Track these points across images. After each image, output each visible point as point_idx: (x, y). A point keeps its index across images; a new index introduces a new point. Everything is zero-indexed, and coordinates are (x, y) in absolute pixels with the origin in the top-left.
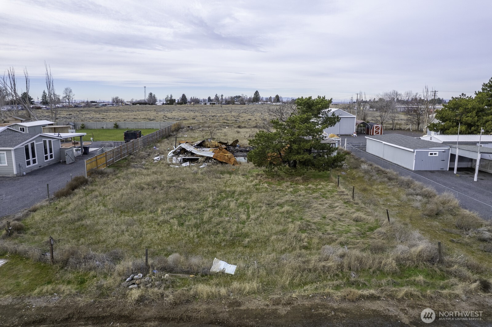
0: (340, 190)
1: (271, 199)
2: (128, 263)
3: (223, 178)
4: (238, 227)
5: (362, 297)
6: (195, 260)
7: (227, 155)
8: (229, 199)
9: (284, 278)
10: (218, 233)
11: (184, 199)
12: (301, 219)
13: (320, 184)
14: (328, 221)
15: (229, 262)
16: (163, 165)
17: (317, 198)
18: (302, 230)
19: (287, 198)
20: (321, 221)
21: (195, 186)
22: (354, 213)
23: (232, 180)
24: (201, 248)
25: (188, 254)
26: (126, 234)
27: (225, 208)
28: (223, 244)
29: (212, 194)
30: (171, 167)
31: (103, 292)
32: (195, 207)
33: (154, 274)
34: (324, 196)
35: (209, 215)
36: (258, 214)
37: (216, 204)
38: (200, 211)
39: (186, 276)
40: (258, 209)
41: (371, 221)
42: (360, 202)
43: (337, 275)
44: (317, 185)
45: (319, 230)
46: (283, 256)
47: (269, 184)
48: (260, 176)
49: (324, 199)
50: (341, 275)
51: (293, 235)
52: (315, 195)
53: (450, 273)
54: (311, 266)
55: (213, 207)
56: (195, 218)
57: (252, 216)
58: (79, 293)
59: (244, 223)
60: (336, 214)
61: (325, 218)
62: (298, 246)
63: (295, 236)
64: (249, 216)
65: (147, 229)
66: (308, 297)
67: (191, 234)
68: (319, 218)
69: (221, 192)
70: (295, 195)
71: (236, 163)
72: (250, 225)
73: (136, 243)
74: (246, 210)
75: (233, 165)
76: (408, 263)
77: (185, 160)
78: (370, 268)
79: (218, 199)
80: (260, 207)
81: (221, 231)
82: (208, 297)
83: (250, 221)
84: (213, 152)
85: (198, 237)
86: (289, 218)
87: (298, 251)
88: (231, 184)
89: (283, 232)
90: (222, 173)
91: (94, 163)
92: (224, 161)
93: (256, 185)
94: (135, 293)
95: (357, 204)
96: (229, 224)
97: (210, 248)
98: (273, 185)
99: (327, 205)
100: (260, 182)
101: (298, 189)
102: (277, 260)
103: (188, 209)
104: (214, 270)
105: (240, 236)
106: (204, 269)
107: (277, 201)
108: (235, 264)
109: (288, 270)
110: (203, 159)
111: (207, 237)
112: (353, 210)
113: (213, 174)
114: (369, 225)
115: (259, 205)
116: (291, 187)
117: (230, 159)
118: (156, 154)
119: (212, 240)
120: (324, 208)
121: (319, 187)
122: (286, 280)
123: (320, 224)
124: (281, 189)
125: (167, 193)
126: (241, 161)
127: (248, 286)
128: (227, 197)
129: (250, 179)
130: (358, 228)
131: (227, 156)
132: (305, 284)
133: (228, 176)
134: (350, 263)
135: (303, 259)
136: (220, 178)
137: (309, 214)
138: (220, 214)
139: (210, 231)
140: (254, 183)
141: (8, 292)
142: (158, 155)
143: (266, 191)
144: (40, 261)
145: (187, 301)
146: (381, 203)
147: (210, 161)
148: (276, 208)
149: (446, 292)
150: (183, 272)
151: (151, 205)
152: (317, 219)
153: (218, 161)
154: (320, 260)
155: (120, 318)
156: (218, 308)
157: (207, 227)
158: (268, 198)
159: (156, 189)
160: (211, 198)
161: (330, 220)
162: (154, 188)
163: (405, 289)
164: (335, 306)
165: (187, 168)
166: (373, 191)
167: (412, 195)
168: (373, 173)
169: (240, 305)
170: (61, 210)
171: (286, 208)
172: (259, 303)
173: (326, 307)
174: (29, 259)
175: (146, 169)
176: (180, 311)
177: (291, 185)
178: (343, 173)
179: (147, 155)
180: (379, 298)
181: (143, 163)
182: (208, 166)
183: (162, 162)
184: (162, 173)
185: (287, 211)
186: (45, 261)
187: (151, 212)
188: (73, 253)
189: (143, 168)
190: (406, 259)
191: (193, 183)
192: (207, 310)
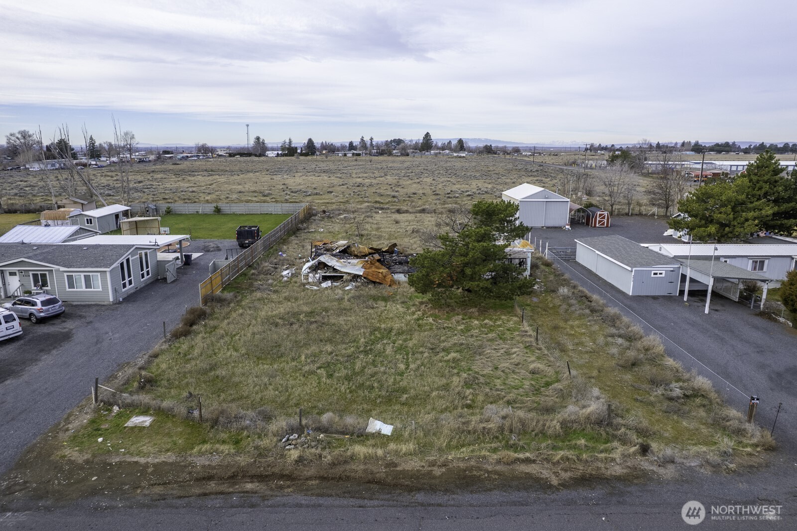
0: (523, 329)
1: (436, 342)
2: (280, 423)
3: (377, 307)
4: (395, 379)
5: (518, 459)
6: (350, 420)
7: (381, 271)
8: (385, 342)
9: (442, 439)
10: (373, 387)
11: (330, 341)
12: (469, 369)
13: (500, 319)
14: (499, 373)
15: (385, 421)
16: (296, 285)
17: (491, 340)
18: (467, 384)
19: (455, 339)
20: (492, 372)
21: (341, 320)
22: (533, 362)
23: (388, 311)
24: (355, 406)
25: (342, 412)
27: (380, 354)
28: (378, 401)
29: (364, 332)
30: (308, 289)
31: (261, 453)
32: (344, 351)
33: (309, 434)
34: (501, 337)
35: (361, 364)
36: (419, 362)
37: (369, 348)
38: (351, 358)
39: (342, 437)
40: (419, 356)
41: (550, 374)
42: (542, 347)
43: (497, 438)
44: (496, 320)
45: (487, 384)
46: (443, 416)
47: (436, 317)
48: (424, 305)
49: (501, 341)
50: (501, 437)
51: (457, 390)
52: (490, 335)
53: (615, 437)
54: (470, 428)
55: (366, 353)
56: (345, 368)
57: (412, 366)
58: (238, 453)
59: (401, 374)
60: (511, 363)
61: (497, 368)
62: (460, 404)
63: (458, 393)
64: (409, 366)
65: (291, 382)
66: (463, 459)
67: (343, 388)
68: (490, 369)
69: (375, 330)
70: (466, 335)
71: (393, 282)
72: (409, 378)
74: (405, 357)
75: (390, 286)
76: (576, 426)
77: (325, 278)
78: (533, 431)
79: (371, 340)
80: (422, 353)
81: (376, 385)
82: (365, 457)
83: (410, 372)
84: (362, 267)
85: (351, 392)
86: (455, 368)
87: (460, 410)
88: (387, 318)
89: (446, 387)
90: (375, 299)
91: (209, 286)
92: (378, 281)
93: (418, 320)
95: (540, 349)
96: (385, 377)
97: (365, 406)
98: (440, 319)
99: (502, 351)
100: (423, 314)
101: (472, 326)
102: (436, 420)
103: (337, 355)
104: (370, 431)
105: (397, 391)
106: (359, 429)
107: (443, 345)
108: (392, 424)
109: (446, 431)
110: (349, 278)
111: (360, 392)
112: (533, 358)
113: (364, 302)
114: (547, 379)
115: (421, 349)
116: (463, 323)
117: (385, 277)
118: (285, 267)
119: (366, 396)
120: (499, 354)
121: (499, 323)
122: (443, 442)
123: (489, 377)
124: (450, 325)
125: (307, 332)
126: (400, 279)
127: (404, 448)
128: (382, 338)
129: (412, 310)
130: (532, 382)
131: (382, 273)
132: (463, 446)
133: (383, 304)
134: (511, 425)
135: (463, 420)
136: (373, 308)
137: (479, 363)
138: (374, 363)
139: (363, 384)
140: (415, 316)
141: (168, 450)
142: (287, 269)
143: (431, 329)
144: (188, 419)
145: (346, 462)
146: (571, 347)
147: (359, 280)
148: (441, 355)
149: (603, 455)
150: (338, 432)
151: (291, 350)
152: (487, 371)
153: (369, 281)
154: (481, 421)
155: (282, 477)
156: (374, 469)
157: (360, 379)
158: (432, 340)
159: (294, 326)
160: (362, 340)
161: (503, 371)
162: (291, 324)
163: (562, 453)
164: (490, 468)
165: (329, 291)
166: (565, 329)
167: (612, 336)
168: (573, 301)
169: (396, 465)
170: (185, 355)
171: (453, 355)
172: (414, 464)
173: (479, 469)
174: (174, 416)
175: (276, 292)
176: (339, 470)
177: (463, 319)
178: (535, 300)
179: (273, 269)
180: (534, 461)
181: (270, 281)
182: (357, 287)
183: (294, 279)
184: (296, 299)
185: (454, 359)
186: (193, 420)
187: (293, 359)
188: (222, 412)
189: (270, 290)
190: (573, 422)
191: (339, 316)
192: (365, 471)
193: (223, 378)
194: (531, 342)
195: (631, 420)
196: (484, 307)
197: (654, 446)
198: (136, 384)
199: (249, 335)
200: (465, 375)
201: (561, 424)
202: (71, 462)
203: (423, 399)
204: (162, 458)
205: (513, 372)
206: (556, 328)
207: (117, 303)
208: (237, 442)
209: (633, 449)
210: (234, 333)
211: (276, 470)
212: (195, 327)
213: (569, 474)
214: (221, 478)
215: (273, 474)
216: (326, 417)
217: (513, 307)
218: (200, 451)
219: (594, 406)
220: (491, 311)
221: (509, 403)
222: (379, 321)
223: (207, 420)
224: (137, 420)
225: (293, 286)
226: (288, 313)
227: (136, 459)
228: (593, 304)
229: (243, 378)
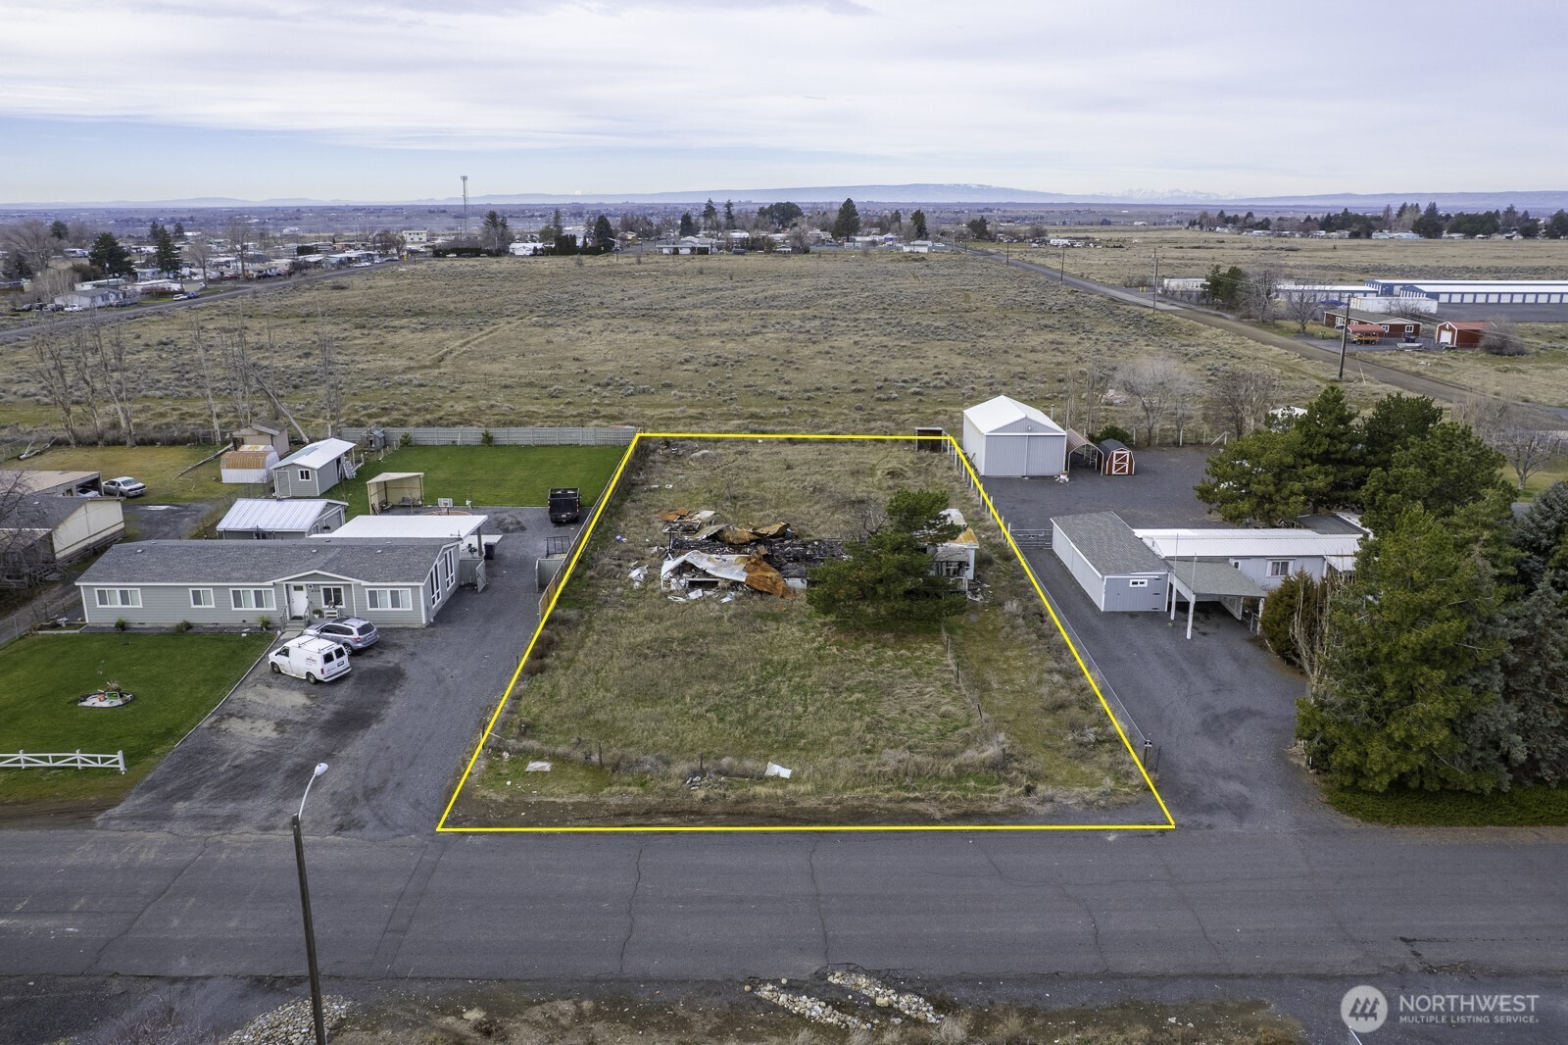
0: (946, 662)
1: (840, 679)
2: (681, 767)
4: (792, 723)
6: (749, 764)
7: (770, 575)
8: (779, 679)
9: (838, 781)
10: (769, 732)
11: (714, 678)
12: (874, 712)
13: (921, 648)
14: (907, 716)
15: (783, 765)
16: (655, 595)
17: (904, 677)
18: (869, 729)
19: (861, 677)
20: (898, 715)
22: (948, 703)
23: (781, 635)
24: (752, 751)
25: (740, 757)
26: (660, 733)
27: (774, 694)
28: (775, 746)
29: (753, 667)
30: (672, 602)
31: (669, 793)
32: (733, 691)
33: (710, 777)
34: (917, 673)
35: (754, 706)
36: (818, 704)
37: (761, 686)
38: (742, 699)
39: (743, 779)
40: (818, 697)
41: (961, 718)
42: (962, 685)
43: (891, 779)
44: (916, 649)
45: (891, 728)
46: (841, 760)
47: (840, 644)
48: (827, 629)
49: (915, 679)
50: (894, 779)
51: (857, 735)
52: (904, 670)
53: (1005, 780)
54: (867, 771)
55: (759, 693)
56: (737, 711)
57: (810, 709)
58: (647, 793)
59: (799, 718)
60: (921, 706)
61: (904, 711)
62: (859, 749)
63: (858, 737)
64: (807, 708)
65: (681, 726)
67: (736, 733)
68: (897, 711)
69: (766, 664)
70: (876, 670)
71: (787, 591)
72: (807, 721)
73: (676, 744)
74: (803, 698)
75: (782, 597)
76: (970, 769)
77: (693, 585)
78: (927, 774)
79: (762, 677)
80: (822, 693)
81: (772, 729)
82: (766, 797)
83: (808, 715)
84: (746, 570)
85: (745, 737)
86: (858, 710)
87: (858, 755)
88: (780, 647)
89: (847, 732)
90: (763, 617)
92: (767, 590)
93: (819, 649)
94: (701, 794)
95: (959, 688)
96: (781, 720)
97: (763, 750)
98: (846, 649)
99: (914, 691)
100: (826, 641)
101: (884, 657)
102: (834, 764)
103: (725, 696)
104: (769, 774)
105: (795, 736)
106: (759, 772)
108: (790, 768)
109: (843, 774)
110: (726, 585)
111: (756, 737)
112: (948, 699)
113: (750, 623)
114: (956, 723)
115: (821, 689)
116: (874, 654)
117: (776, 584)
118: (633, 563)
119: (762, 741)
120: (910, 695)
121: (918, 654)
122: (839, 783)
123: (894, 720)
124: (858, 657)
125: (686, 666)
127: (802, 789)
128: (776, 675)
129: (811, 634)
130: (940, 726)
131: (771, 578)
132: (858, 787)
133: (774, 625)
134: (907, 768)
135: (861, 764)
136: (761, 632)
137: (886, 705)
138: (768, 706)
139: (758, 728)
140: (815, 645)
141: (578, 792)
142: (636, 567)
143: (834, 662)
144: (586, 765)
145: (748, 800)
146: (995, 686)
147: (740, 588)
148: (844, 695)
149: (988, 795)
150: (738, 775)
151: (671, 690)
152: (894, 714)
153: (754, 590)
154: (878, 765)
155: (692, 813)
156: (775, 806)
157: (754, 724)
158: (834, 678)
159: (667, 658)
160: (753, 677)
161: (911, 715)
162: (664, 656)
163: (949, 792)
164: (881, 806)
165: (701, 605)
166: (997, 661)
167: (1050, 672)
168: (1020, 621)
169: (795, 803)
170: (551, 697)
171: (857, 695)
172: (812, 802)
173: (872, 806)
174: (572, 761)
175: (630, 606)
176: (743, 807)
177: (875, 648)
178: (974, 618)
179: (617, 569)
180: (922, 800)
181: (619, 590)
182: (738, 599)
183: (650, 586)
184: (661, 619)
185: (858, 700)
186: (592, 764)
187: (677, 701)
188: (623, 757)
189: (623, 605)
190: (968, 766)
191: (720, 643)
192: (766, 808)
193: (606, 722)
194: (950, 679)
195: (1027, 765)
196: (904, 631)
197: (1040, 787)
198: (515, 730)
199: (616, 671)
200: (868, 719)
201: (956, 767)
202: (495, 802)
203: (822, 744)
204: (576, 799)
205: (922, 715)
206: (987, 660)
207: (430, 625)
208: (642, 785)
209: (1017, 790)
210: (597, 668)
211: (686, 807)
212: (547, 661)
213: (953, 811)
214: (637, 814)
215: (683, 811)
216: (725, 761)
217: (939, 631)
218: (610, 792)
219: (991, 751)
220: (911, 637)
221: (910, 748)
222: (771, 651)
223: (609, 765)
224: (534, 766)
225: (651, 597)
226: (656, 639)
227: (552, 799)
228: (1045, 626)
229: (628, 724)
